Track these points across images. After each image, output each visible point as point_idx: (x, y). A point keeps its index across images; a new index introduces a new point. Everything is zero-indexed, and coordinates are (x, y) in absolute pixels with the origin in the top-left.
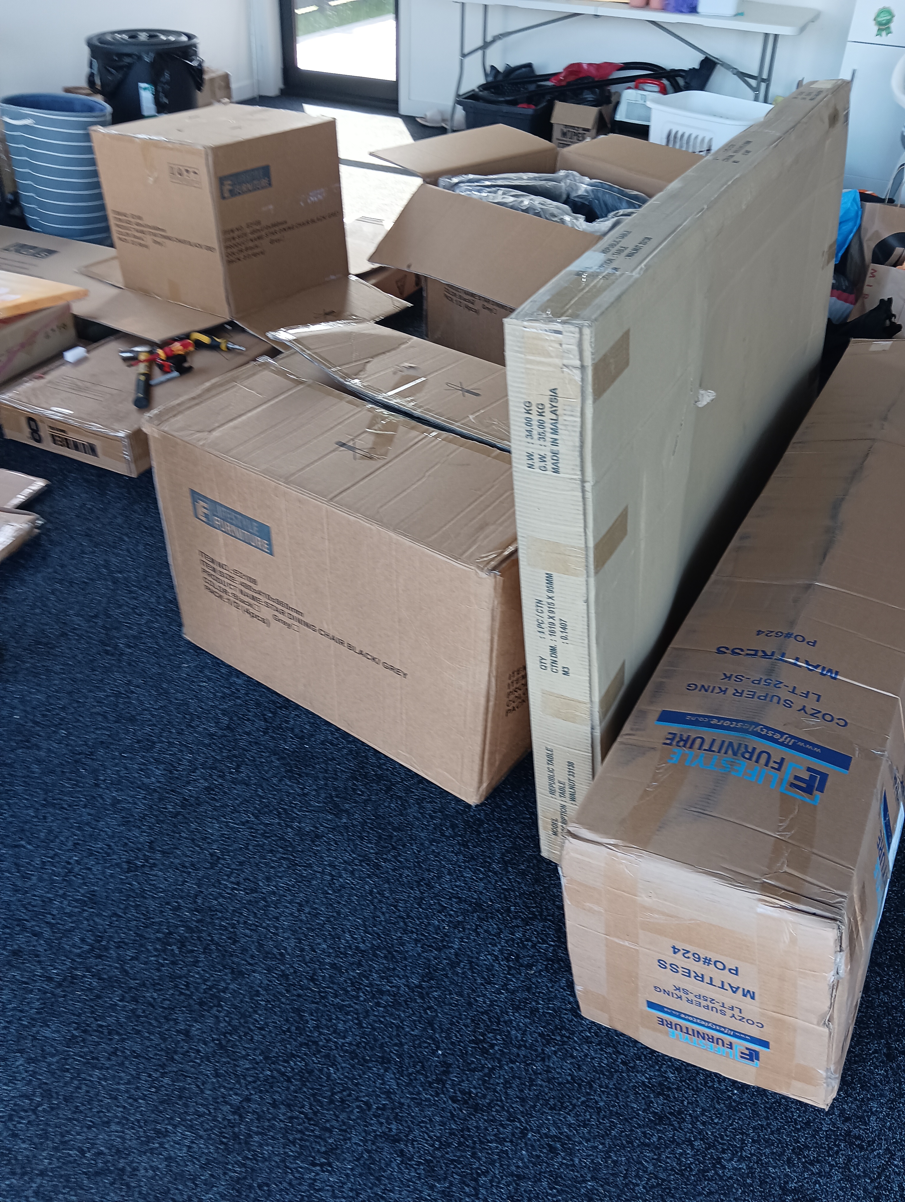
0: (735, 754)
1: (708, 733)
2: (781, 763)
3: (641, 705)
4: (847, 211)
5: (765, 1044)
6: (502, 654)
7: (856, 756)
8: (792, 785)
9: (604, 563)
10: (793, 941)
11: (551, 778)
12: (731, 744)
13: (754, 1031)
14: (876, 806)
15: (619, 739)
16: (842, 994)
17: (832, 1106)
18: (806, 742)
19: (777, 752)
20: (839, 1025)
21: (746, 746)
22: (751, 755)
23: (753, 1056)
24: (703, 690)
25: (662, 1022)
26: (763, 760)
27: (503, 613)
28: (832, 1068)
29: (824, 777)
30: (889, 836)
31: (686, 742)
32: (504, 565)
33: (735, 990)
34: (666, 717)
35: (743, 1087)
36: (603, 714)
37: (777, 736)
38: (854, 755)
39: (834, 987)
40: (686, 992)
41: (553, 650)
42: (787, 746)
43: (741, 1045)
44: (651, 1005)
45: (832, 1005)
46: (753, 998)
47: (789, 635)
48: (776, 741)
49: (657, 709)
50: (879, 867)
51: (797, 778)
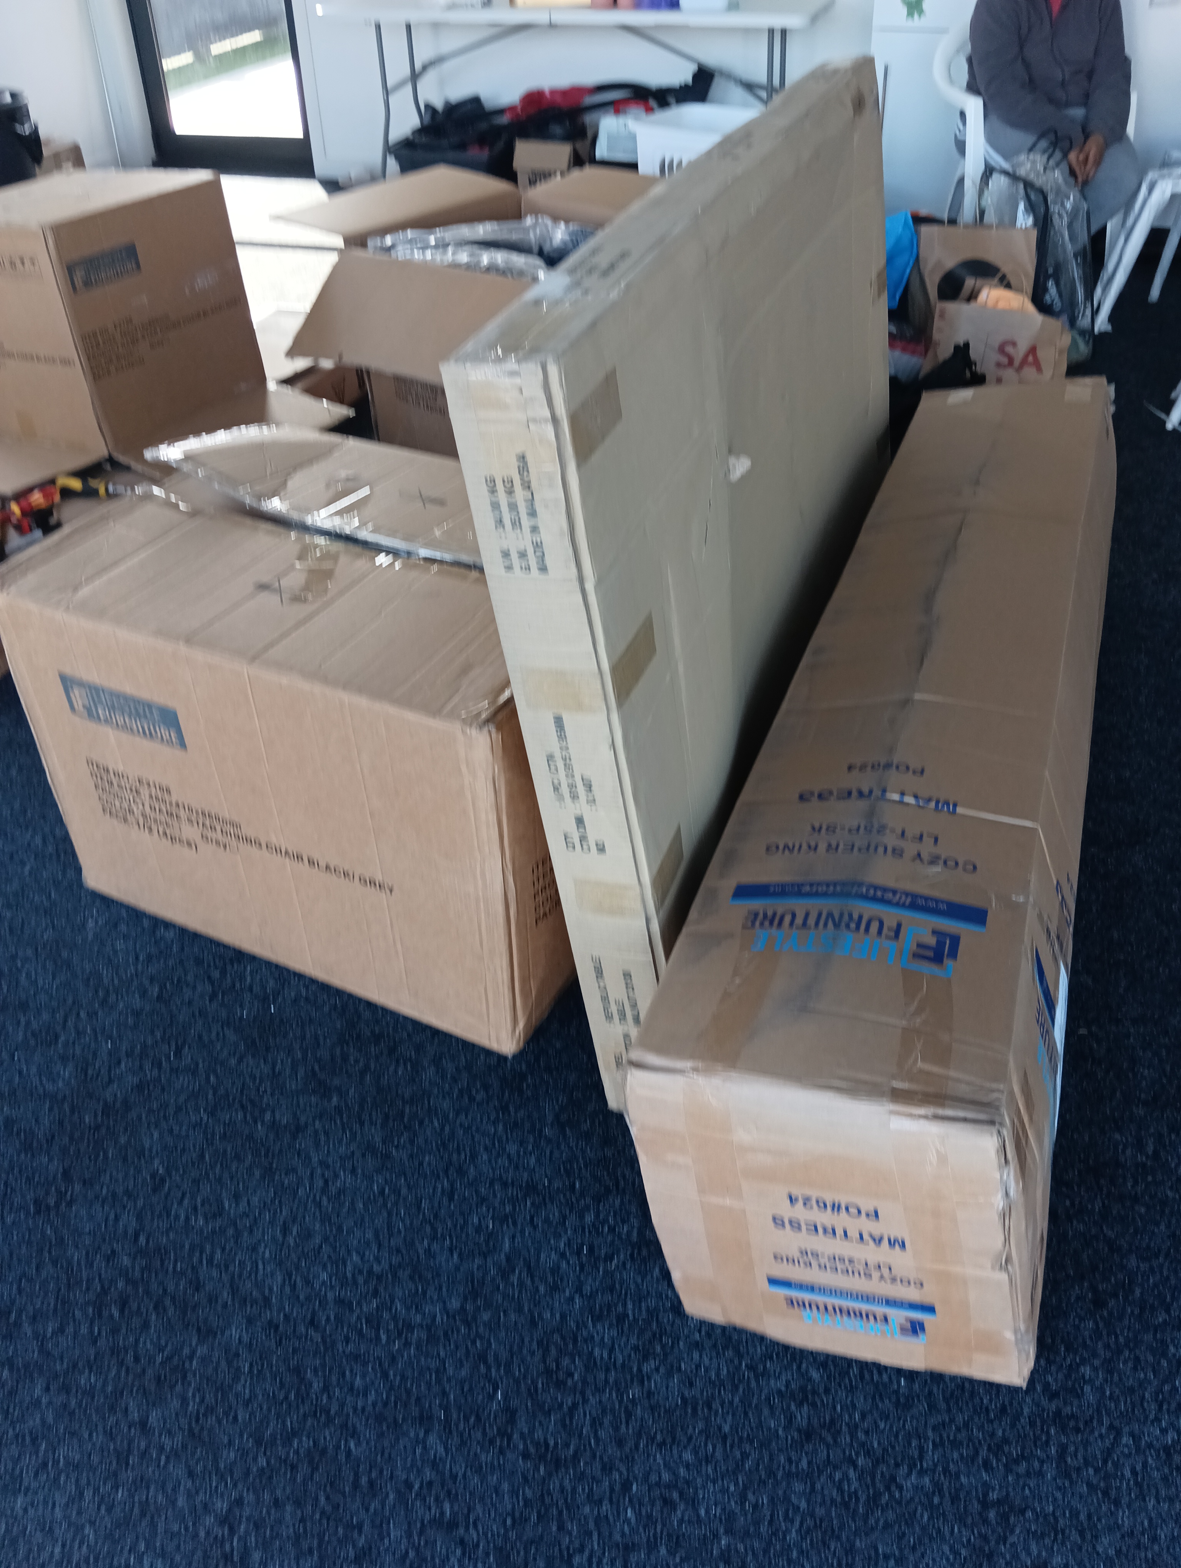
0: (837, 926)
1: (800, 905)
2: (897, 932)
3: (709, 881)
4: (898, 240)
5: (930, 1309)
6: (516, 840)
7: (993, 906)
8: (916, 956)
9: (628, 693)
10: (942, 1159)
11: (605, 999)
12: (830, 915)
13: (912, 1294)
14: (1027, 969)
15: (685, 930)
16: (1018, 1222)
17: (1032, 1381)
18: (927, 899)
19: (891, 915)
20: (1020, 1266)
21: (851, 916)
22: (859, 924)
23: (916, 1328)
24: (787, 851)
25: (791, 1302)
26: (874, 927)
27: (509, 783)
28: (1022, 1327)
29: (955, 940)
30: (1051, 1006)
31: (773, 920)
32: (500, 717)
33: (878, 1241)
34: (743, 892)
35: (912, 1375)
36: (660, 902)
37: (889, 895)
38: (991, 905)
39: (1005, 1215)
40: (816, 1255)
41: (580, 821)
42: (903, 906)
43: (898, 1316)
44: (773, 1281)
45: (1007, 1240)
46: (903, 1246)
47: (888, 766)
48: (888, 902)
49: (729, 885)
50: (1042, 1049)
51: (919, 945)
